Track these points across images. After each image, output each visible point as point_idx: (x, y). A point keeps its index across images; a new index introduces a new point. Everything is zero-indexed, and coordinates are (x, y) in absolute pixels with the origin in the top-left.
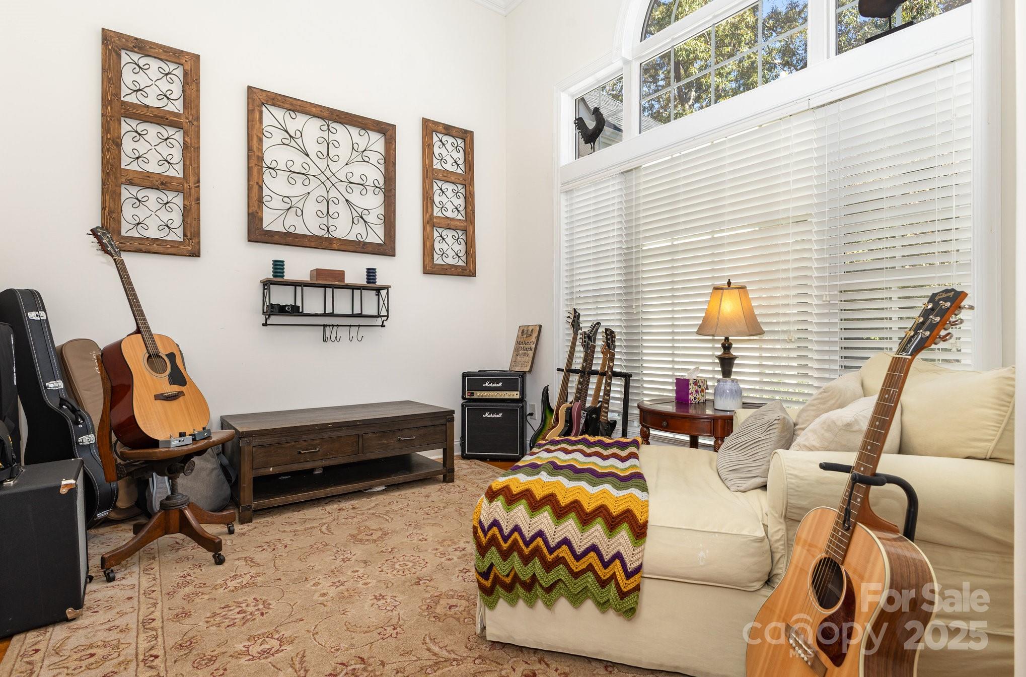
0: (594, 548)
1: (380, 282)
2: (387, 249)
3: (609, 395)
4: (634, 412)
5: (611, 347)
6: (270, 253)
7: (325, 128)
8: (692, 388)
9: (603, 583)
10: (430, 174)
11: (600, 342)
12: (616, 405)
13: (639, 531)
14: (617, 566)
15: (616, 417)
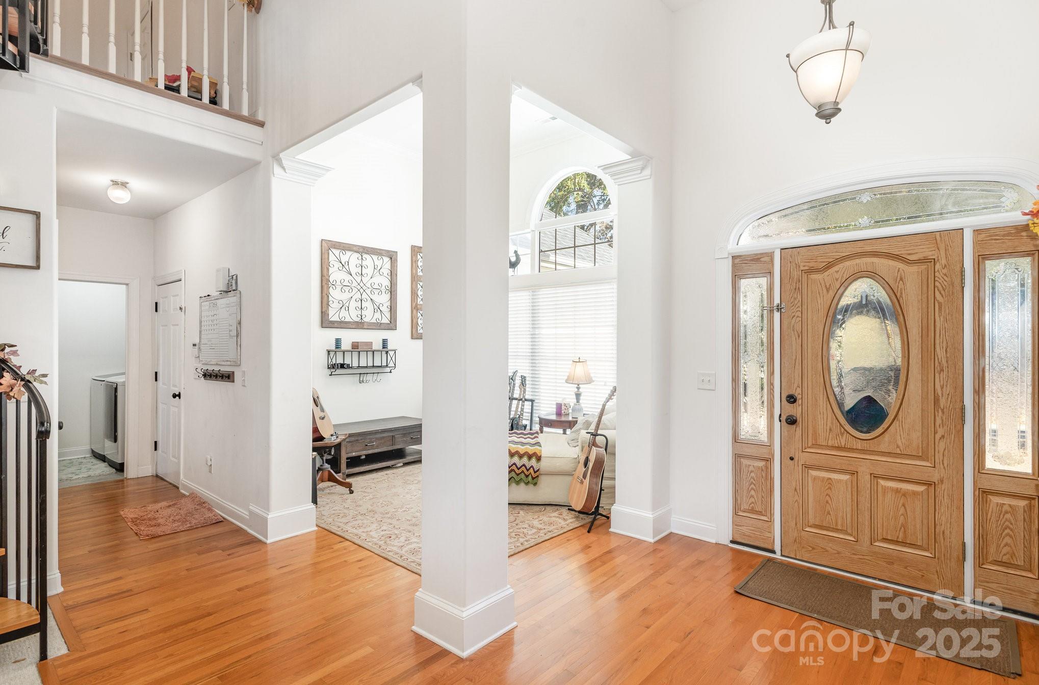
0: (524, 465)
1: (390, 347)
2: (392, 325)
3: (523, 411)
4: (536, 419)
5: (524, 385)
6: (333, 334)
7: (360, 258)
8: (563, 407)
9: (527, 476)
10: (416, 279)
11: (518, 381)
12: (527, 416)
13: (539, 459)
14: (531, 471)
15: (527, 423)
